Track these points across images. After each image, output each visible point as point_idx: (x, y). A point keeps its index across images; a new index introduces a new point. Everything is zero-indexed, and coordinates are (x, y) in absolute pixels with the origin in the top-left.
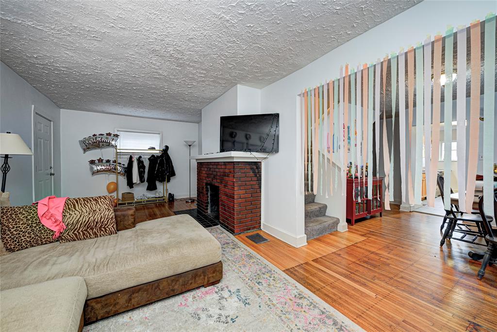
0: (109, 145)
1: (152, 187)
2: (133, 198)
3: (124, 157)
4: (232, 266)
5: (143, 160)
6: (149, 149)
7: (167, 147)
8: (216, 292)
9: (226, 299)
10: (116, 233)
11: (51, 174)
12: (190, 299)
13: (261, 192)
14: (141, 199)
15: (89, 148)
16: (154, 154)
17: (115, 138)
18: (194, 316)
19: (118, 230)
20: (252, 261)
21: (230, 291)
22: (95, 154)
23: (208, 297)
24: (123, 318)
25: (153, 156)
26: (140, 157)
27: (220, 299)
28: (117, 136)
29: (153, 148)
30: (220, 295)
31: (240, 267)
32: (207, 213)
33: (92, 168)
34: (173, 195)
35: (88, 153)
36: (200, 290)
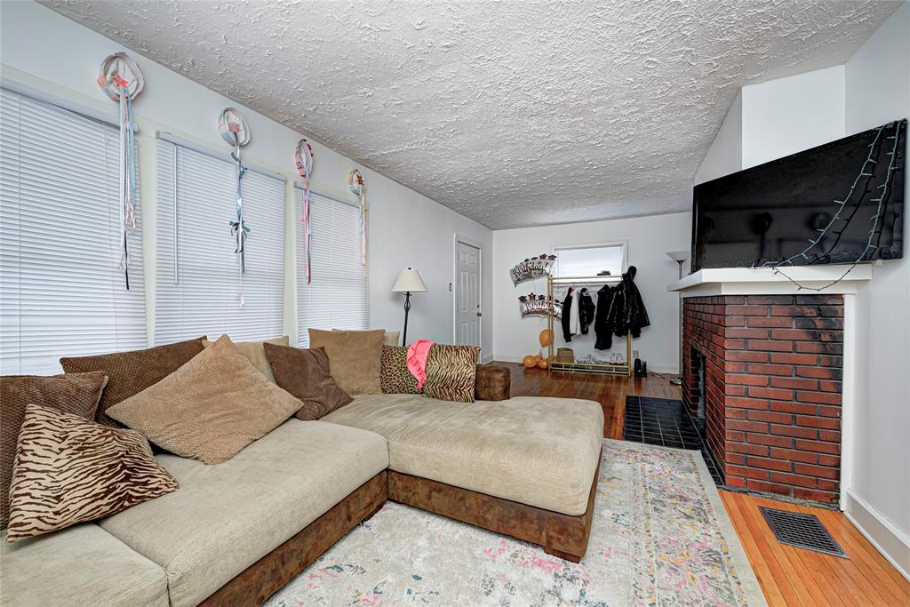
0: (542, 273)
1: (603, 344)
2: (572, 358)
3: (561, 290)
4: (644, 550)
5: (591, 295)
6: (598, 275)
7: (633, 270)
8: (556, 575)
9: (561, 600)
10: (473, 402)
11: (479, 315)
12: (508, 554)
13: (840, 392)
14: (585, 362)
15: (519, 280)
16: (608, 284)
17: (549, 262)
18: (487, 583)
19: (477, 397)
20: (709, 571)
21: (582, 594)
22: (526, 288)
23: (536, 572)
24: (423, 518)
25: (606, 287)
26: (584, 290)
27: (549, 592)
28: (553, 258)
29: (607, 273)
30: (558, 584)
31: (660, 565)
32: (696, 415)
33: (522, 308)
34: (645, 364)
35: (520, 285)
36: (535, 550)
